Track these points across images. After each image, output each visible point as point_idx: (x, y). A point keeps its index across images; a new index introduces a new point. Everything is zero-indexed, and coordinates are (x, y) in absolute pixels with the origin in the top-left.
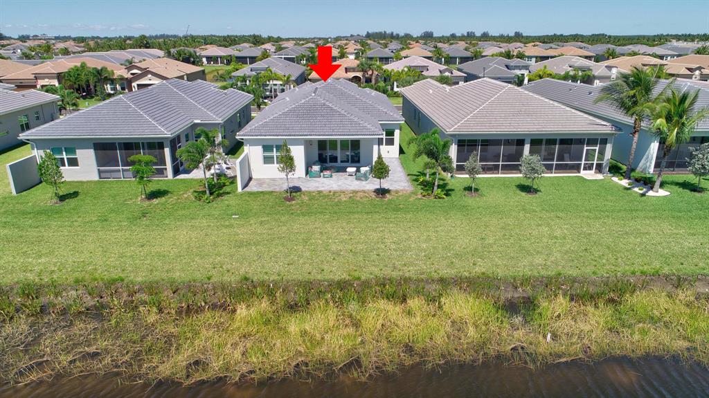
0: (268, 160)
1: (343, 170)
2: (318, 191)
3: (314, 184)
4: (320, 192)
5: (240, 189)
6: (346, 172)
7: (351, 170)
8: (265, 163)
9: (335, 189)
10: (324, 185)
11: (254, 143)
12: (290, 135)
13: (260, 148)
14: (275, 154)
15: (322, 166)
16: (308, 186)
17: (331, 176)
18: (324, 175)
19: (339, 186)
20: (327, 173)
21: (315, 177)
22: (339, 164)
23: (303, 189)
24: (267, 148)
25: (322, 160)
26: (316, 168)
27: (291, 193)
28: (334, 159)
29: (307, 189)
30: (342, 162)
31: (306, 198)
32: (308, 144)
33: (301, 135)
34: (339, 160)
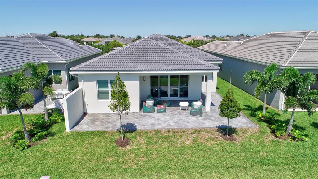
0: (102, 95)
1: (176, 104)
2: (155, 131)
3: (150, 121)
4: (157, 132)
5: (68, 129)
6: (179, 106)
7: (184, 104)
8: (100, 98)
9: (173, 127)
10: (160, 122)
11: (88, 78)
12: (125, 70)
13: (94, 84)
14: (109, 89)
15: (155, 100)
16: (143, 123)
17: (165, 111)
18: (158, 110)
19: (176, 123)
20: (161, 108)
21: (149, 112)
22: (169, 98)
23: (139, 128)
24: (102, 84)
25: (154, 95)
26: (150, 103)
27: (125, 133)
28: (165, 94)
29: (142, 128)
30: (171, 96)
31: (142, 141)
32: (142, 79)
33: (136, 70)
34: (169, 94)
